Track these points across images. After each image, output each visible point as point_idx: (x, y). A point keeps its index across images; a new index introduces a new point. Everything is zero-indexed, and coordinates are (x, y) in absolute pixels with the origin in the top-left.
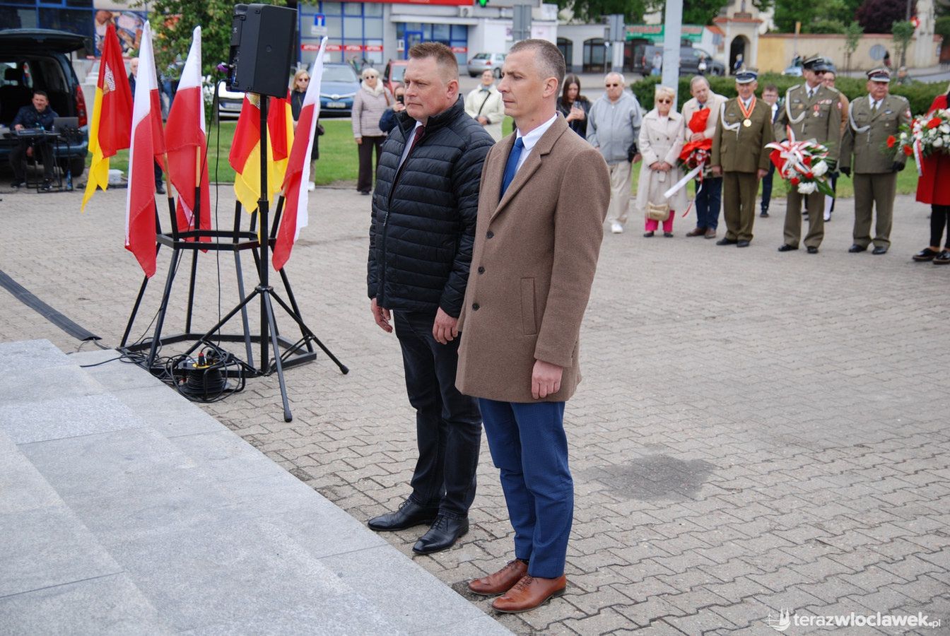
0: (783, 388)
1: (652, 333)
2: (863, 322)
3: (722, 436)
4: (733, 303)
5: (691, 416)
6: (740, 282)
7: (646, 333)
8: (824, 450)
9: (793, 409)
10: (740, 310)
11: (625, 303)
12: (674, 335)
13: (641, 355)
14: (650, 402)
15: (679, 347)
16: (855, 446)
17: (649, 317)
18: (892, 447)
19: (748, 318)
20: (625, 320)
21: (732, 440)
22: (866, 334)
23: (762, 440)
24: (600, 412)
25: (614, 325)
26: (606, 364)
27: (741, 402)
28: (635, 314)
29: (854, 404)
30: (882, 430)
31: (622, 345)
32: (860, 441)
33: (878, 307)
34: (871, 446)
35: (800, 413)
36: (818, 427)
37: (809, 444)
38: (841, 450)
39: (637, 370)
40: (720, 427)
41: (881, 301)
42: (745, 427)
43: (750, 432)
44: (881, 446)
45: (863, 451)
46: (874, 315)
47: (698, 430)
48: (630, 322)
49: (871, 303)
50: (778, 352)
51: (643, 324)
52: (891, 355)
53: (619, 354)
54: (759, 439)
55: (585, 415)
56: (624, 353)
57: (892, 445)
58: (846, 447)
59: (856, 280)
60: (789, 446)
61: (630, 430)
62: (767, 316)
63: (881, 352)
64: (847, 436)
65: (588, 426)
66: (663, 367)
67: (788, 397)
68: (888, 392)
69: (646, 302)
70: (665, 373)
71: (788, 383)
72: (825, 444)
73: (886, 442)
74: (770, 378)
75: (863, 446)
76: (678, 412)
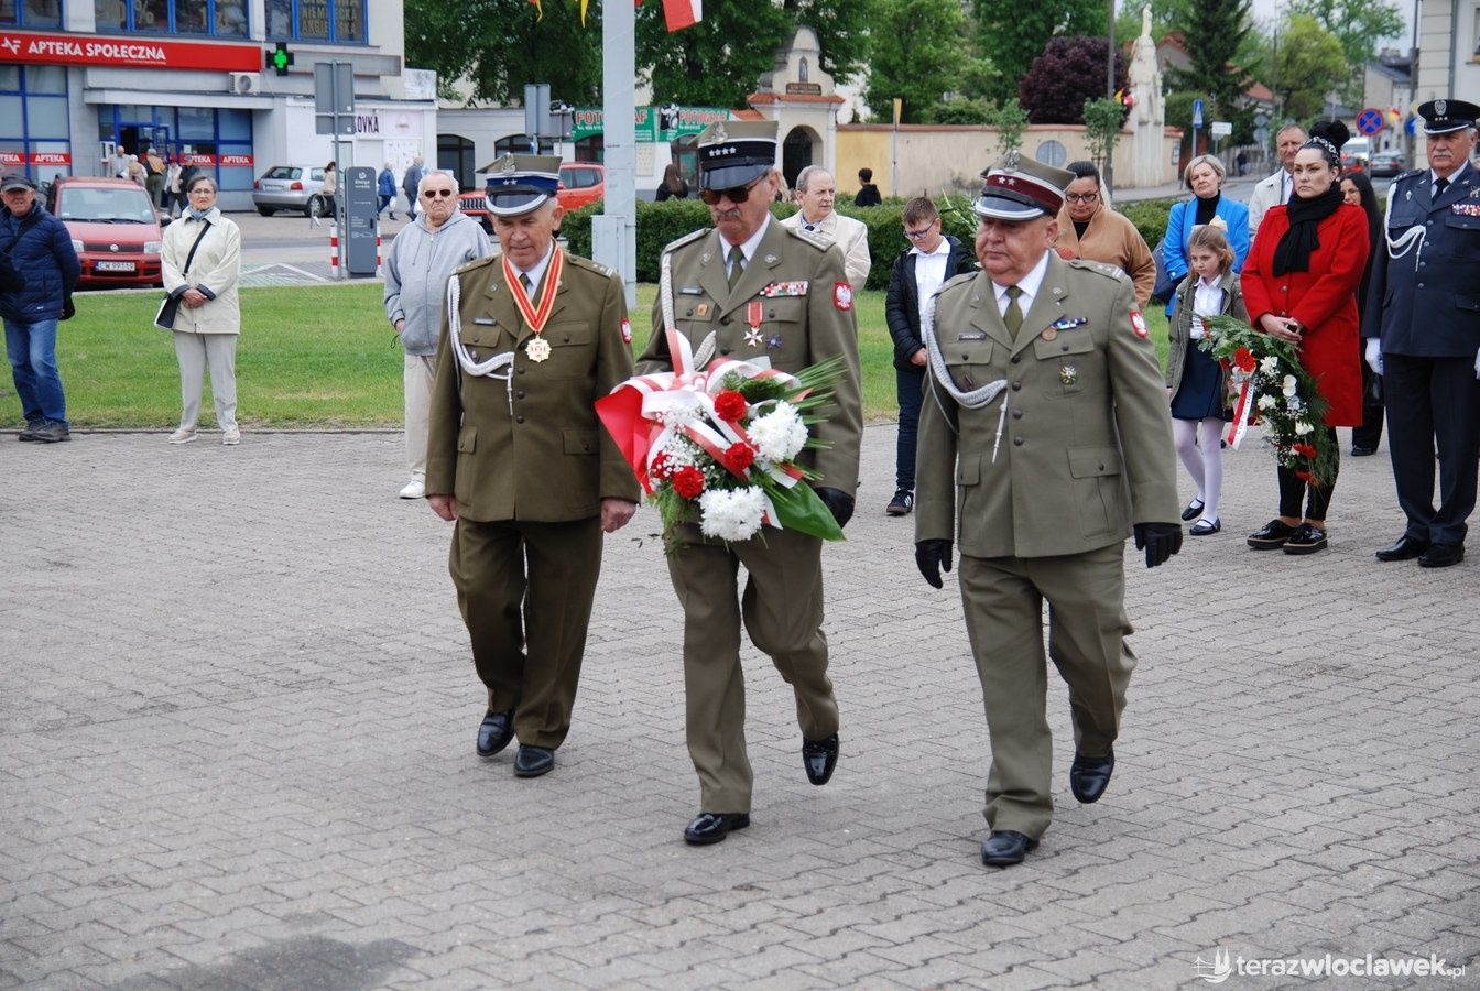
0: (639, 782)
1: (410, 689)
2: (855, 645)
3: (463, 887)
4: (607, 623)
5: (419, 850)
6: (640, 582)
7: (401, 690)
8: (667, 901)
9: (641, 824)
10: (617, 635)
11: (383, 632)
12: (454, 692)
13: (367, 735)
14: (339, 829)
15: (458, 713)
16: (734, 888)
17: (423, 658)
18: (810, 885)
19: (625, 650)
20: (368, 668)
21: (482, 894)
22: (851, 669)
23: (547, 889)
24: (217, 856)
25: (338, 677)
26: (283, 756)
27: (539, 816)
28: (394, 652)
29: (769, 807)
30: (804, 852)
31: (338, 715)
32: (751, 878)
33: (892, 617)
34: (765, 886)
35: (651, 830)
36: (676, 856)
37: (645, 890)
38: (703, 898)
39: (345, 764)
40: (470, 869)
41: (902, 604)
42: (523, 864)
43: (528, 874)
44: (788, 886)
45: (745, 896)
46: (878, 632)
47: (419, 879)
48: (377, 669)
49: (881, 610)
50: (659, 713)
51: (403, 672)
52: (883, 705)
53: (324, 734)
54: (540, 888)
55: (180, 865)
56: (334, 733)
57: (810, 881)
58: (717, 892)
59: (870, 567)
60: (598, 898)
61: (266, 889)
62: (665, 644)
63: (865, 701)
64: (728, 870)
65: (175, 887)
66: (406, 754)
67: (644, 798)
68: (848, 778)
69: (427, 630)
70: (403, 768)
71: (652, 773)
72: (673, 888)
73: (802, 876)
74: (620, 765)
75: (752, 888)
76: (391, 844)
